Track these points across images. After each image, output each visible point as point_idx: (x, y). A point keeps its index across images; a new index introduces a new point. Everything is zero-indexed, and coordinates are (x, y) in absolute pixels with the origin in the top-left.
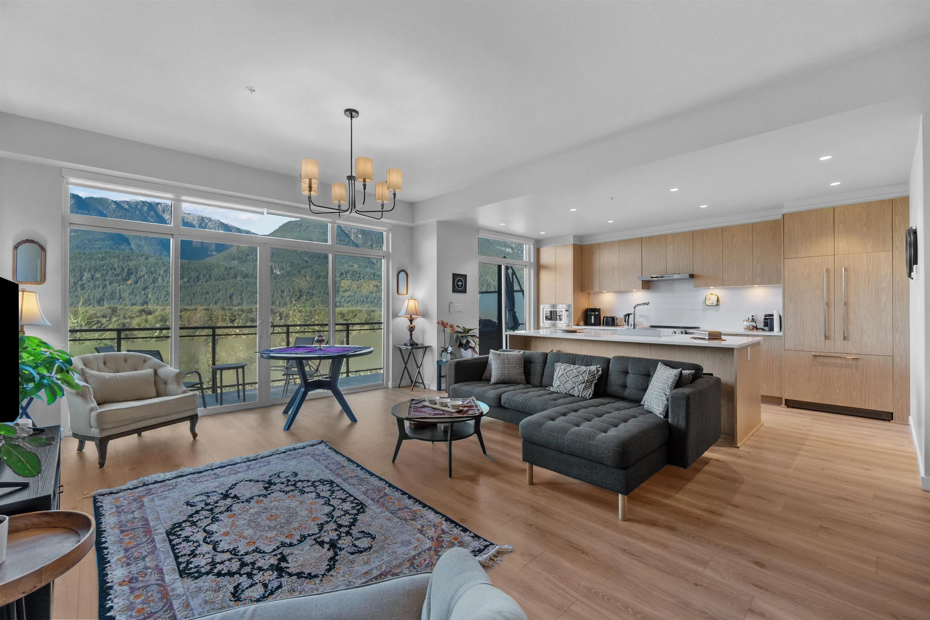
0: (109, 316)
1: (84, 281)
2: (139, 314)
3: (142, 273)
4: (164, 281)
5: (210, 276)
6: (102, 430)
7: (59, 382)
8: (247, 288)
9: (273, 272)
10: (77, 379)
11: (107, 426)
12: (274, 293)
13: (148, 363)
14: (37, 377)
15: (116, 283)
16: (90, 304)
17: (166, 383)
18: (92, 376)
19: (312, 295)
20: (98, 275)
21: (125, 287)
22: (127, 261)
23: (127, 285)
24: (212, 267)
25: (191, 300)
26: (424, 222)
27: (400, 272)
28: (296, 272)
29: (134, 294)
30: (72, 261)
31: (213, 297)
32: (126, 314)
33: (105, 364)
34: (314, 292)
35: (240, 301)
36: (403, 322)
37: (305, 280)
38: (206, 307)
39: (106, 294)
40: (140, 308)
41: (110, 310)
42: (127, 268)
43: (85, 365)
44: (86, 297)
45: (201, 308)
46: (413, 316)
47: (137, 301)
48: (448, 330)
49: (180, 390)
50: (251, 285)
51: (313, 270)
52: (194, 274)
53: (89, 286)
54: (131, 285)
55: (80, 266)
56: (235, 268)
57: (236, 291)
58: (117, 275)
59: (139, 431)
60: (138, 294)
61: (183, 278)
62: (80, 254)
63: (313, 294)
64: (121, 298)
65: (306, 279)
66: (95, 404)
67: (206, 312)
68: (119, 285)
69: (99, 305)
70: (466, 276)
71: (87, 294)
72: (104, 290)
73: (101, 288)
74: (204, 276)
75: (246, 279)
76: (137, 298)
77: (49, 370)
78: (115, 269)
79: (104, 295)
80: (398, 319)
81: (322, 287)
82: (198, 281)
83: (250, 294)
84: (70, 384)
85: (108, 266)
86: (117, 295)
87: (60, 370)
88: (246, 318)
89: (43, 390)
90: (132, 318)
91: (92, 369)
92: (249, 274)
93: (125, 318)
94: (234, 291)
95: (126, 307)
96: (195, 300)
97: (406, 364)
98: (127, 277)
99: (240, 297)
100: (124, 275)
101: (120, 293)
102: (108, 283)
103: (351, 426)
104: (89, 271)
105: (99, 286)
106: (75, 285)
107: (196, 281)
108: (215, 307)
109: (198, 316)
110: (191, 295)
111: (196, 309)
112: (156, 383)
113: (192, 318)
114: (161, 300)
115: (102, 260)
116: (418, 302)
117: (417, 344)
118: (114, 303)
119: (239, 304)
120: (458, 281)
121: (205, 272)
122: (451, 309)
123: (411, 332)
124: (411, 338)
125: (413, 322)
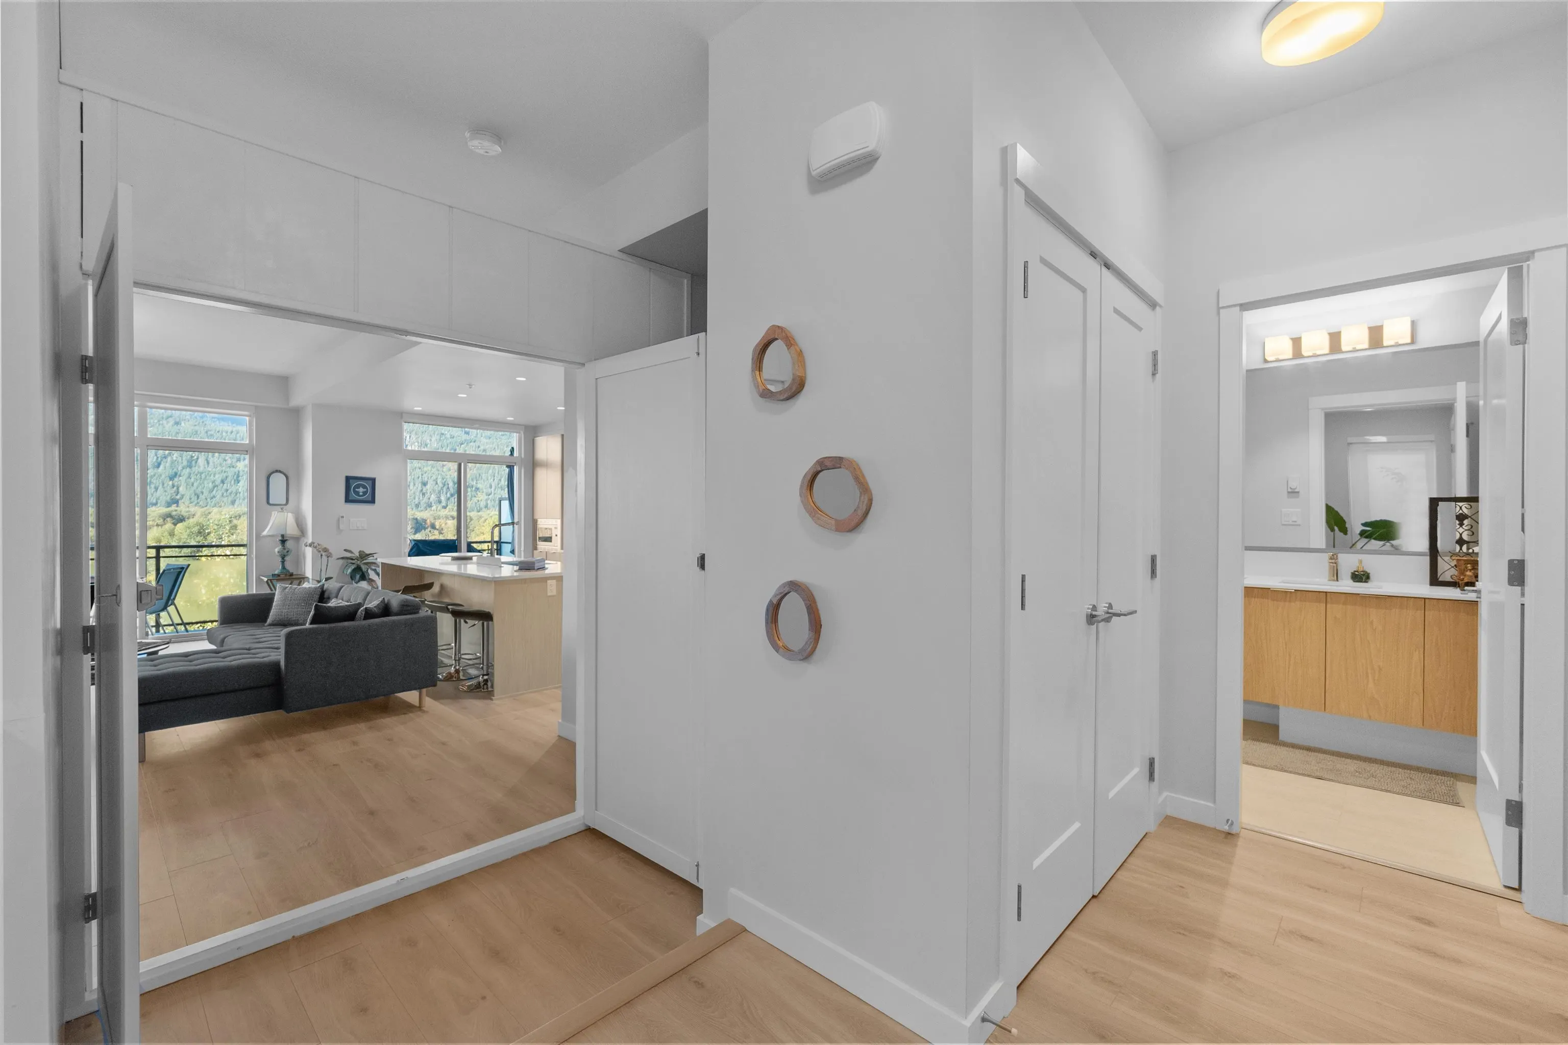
26: (296, 404)
27: (272, 473)
46: (286, 536)
70: (374, 479)
116: (293, 515)
122: (341, 527)
123: (283, 558)
124: (284, 567)
125: (286, 543)
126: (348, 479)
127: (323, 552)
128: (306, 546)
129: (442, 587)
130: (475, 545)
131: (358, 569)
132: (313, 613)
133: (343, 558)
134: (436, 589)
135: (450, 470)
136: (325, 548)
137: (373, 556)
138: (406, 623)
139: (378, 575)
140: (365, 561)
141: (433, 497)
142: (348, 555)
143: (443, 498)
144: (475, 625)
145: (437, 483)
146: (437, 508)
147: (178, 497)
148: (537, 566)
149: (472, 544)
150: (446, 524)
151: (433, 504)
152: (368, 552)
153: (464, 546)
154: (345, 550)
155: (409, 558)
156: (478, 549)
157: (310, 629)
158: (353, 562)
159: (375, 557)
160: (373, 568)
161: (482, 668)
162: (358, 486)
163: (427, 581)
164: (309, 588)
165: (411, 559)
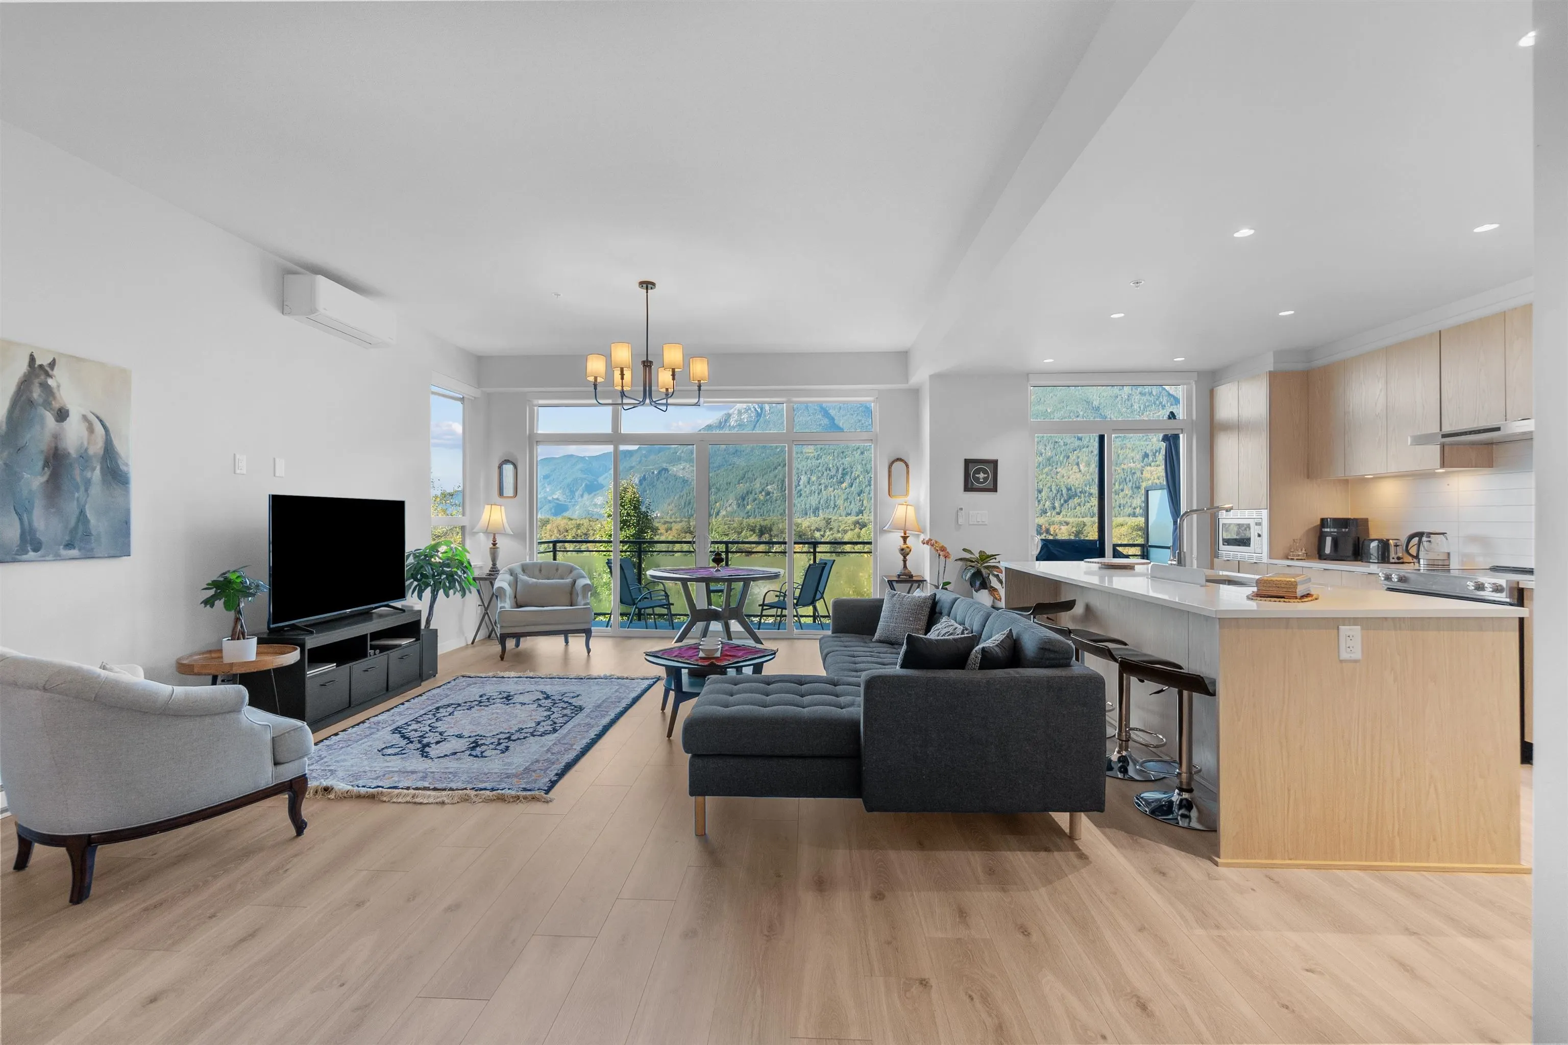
2: (852, 527)
15: (831, 487)
22: (842, 458)
23: (842, 489)
26: (915, 380)
27: (893, 462)
29: (849, 501)
36: (893, 540)
37: (1077, 470)
46: (908, 532)
58: (832, 477)
64: (835, 506)
68: (834, 490)
70: (996, 462)
72: (820, 496)
73: (816, 494)
76: (852, 506)
78: (830, 470)
80: (888, 536)
90: (845, 532)
93: (838, 531)
98: (842, 479)
101: (835, 500)
102: (823, 487)
104: (806, 473)
116: (914, 508)
117: (912, 576)
122: (960, 521)
123: (905, 557)
124: (905, 566)
125: (908, 540)
126: (968, 463)
127: (940, 551)
128: (924, 544)
129: (1088, 608)
130: (1120, 549)
131: (978, 574)
132: (905, 648)
133: (961, 559)
134: (1079, 609)
135: (1063, 477)
136: (942, 547)
137: (995, 559)
138: (1049, 683)
139: (1001, 582)
140: (986, 564)
141: (1048, 504)
142: (968, 556)
143: (1057, 505)
144: (1162, 691)
145: (1051, 490)
146: (1051, 514)
147: (863, 509)
148: (1300, 590)
149: (1118, 548)
150: (1060, 529)
151: (1048, 510)
152: (989, 553)
153: (1108, 550)
154: (964, 550)
155: (1038, 562)
156: (1125, 553)
157: (898, 678)
158: (973, 564)
159: (997, 561)
160: (996, 573)
161: (1179, 774)
162: (978, 471)
163: (1064, 598)
164: (919, 597)
165: (1040, 565)
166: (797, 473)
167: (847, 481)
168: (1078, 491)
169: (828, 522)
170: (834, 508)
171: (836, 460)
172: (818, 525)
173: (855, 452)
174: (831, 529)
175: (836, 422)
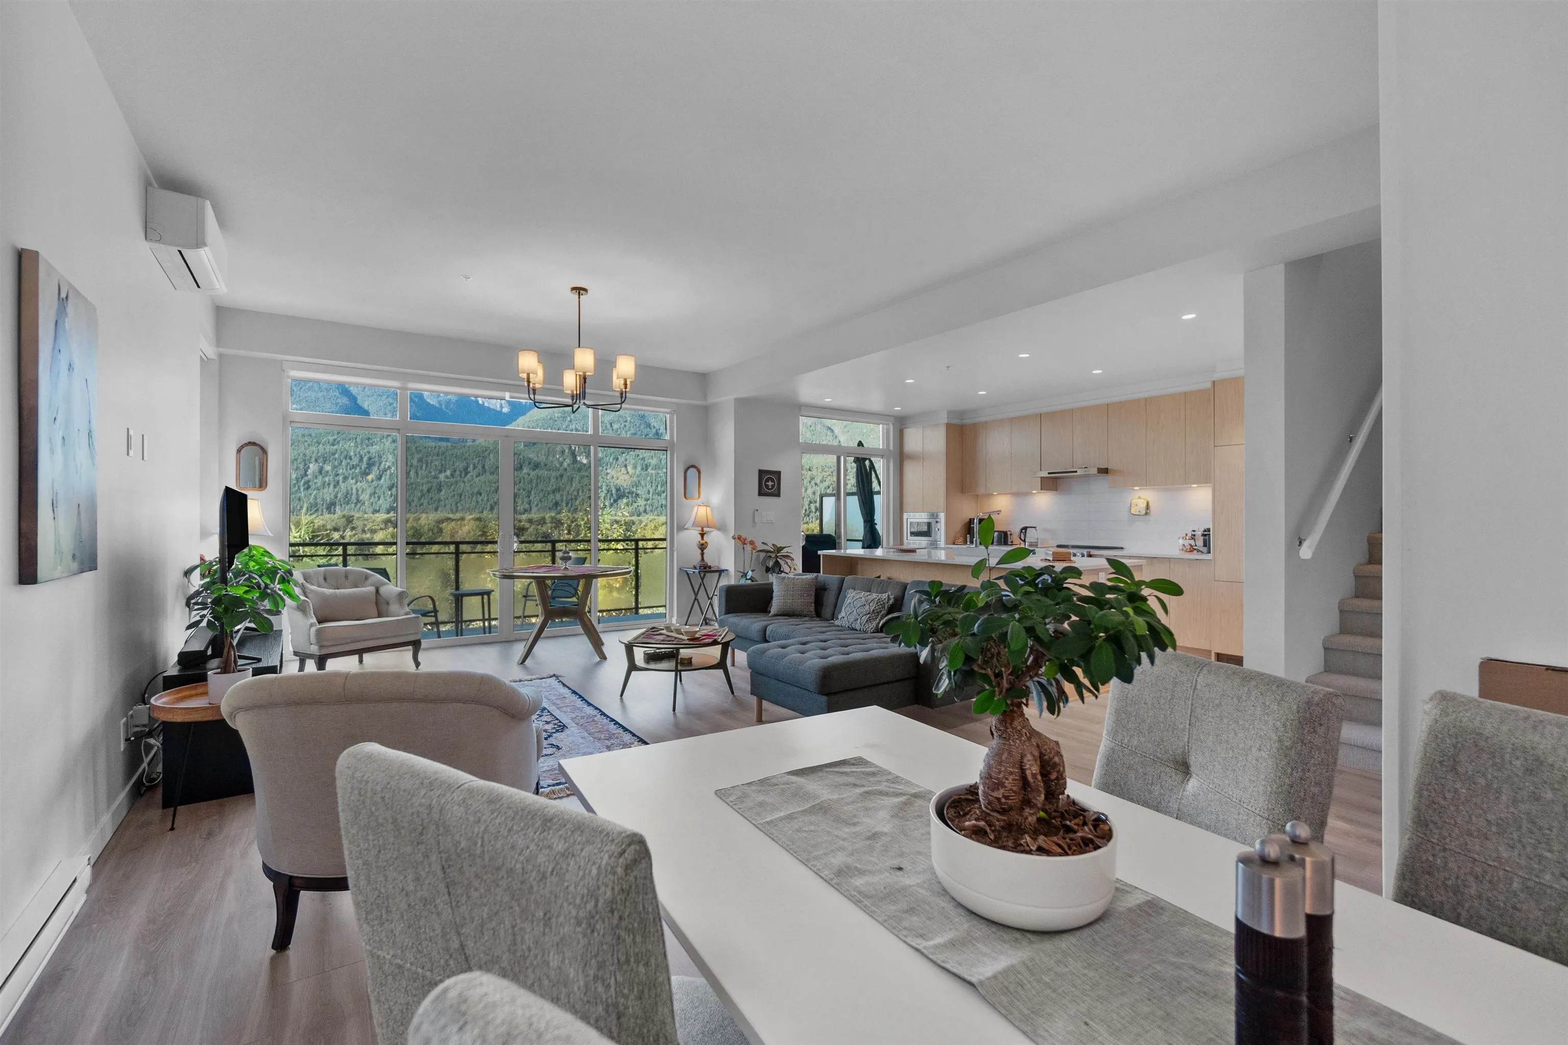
0: (342, 529)
1: (310, 477)
2: (383, 526)
3: (388, 464)
4: (417, 475)
5: (483, 467)
6: (321, 647)
7: (281, 593)
8: (537, 484)
9: (576, 461)
10: (297, 591)
11: (325, 643)
12: (578, 493)
13: (371, 580)
14: (263, 585)
15: (352, 479)
16: (316, 511)
17: (388, 603)
18: (312, 591)
19: (636, 497)
20: (328, 468)
21: (363, 485)
22: (367, 446)
23: (368, 481)
24: (487, 453)
25: (457, 503)
26: (718, 400)
27: (688, 468)
28: (611, 460)
29: (376, 496)
30: (293, 446)
31: (488, 500)
32: (365, 525)
33: (325, 579)
34: (639, 492)
35: (527, 506)
36: (692, 536)
37: (625, 472)
38: (477, 516)
39: (339, 495)
40: (385, 516)
41: (344, 519)
42: (368, 456)
43: (305, 579)
44: (312, 500)
45: (471, 517)
46: (705, 529)
47: (380, 507)
48: (748, 548)
49: (403, 612)
50: (544, 481)
51: (638, 456)
52: (460, 465)
53: (316, 483)
54: (372, 481)
55: (305, 455)
56: (519, 455)
57: (522, 490)
58: (354, 467)
59: (360, 652)
60: (382, 496)
61: (445, 471)
62: (303, 436)
63: (637, 495)
64: (358, 501)
65: (627, 469)
66: (314, 620)
67: (477, 523)
68: (356, 482)
69: (330, 513)
70: (779, 473)
71: (313, 496)
72: (336, 490)
73: (332, 486)
74: (475, 468)
75: (537, 471)
76: (381, 501)
77: (273, 581)
78: (350, 458)
79: (336, 497)
80: (684, 534)
81: (652, 483)
82: (466, 474)
83: (541, 495)
84: (291, 596)
85: (342, 453)
86: (354, 497)
87: (283, 580)
88: (535, 532)
89: (267, 601)
90: (373, 531)
91: (313, 584)
92: (540, 463)
93: (364, 531)
94: (519, 490)
95: (366, 515)
96: (462, 505)
97: (696, 594)
98: (367, 470)
99: (526, 500)
100: (363, 468)
101: (357, 494)
102: (341, 478)
103: (598, 663)
104: (316, 461)
105: (329, 484)
106: (297, 481)
107: (463, 476)
108: (490, 516)
109: (466, 529)
110: (456, 497)
111: (463, 519)
112: (377, 603)
113: (458, 532)
114: (414, 504)
115: (333, 445)
116: (712, 510)
117: (710, 567)
118: (350, 510)
119: (526, 511)
120: (767, 480)
121: (476, 461)
122: (757, 519)
123: (702, 551)
124: (703, 559)
125: (705, 537)
126: (762, 473)
127: (748, 545)
137: (783, 550)
142: (767, 548)
152: (780, 545)
154: (764, 544)
158: (771, 555)
166: (304, 461)
167: (374, 473)
168: (627, 491)
169: (349, 520)
170: (356, 504)
171: (360, 447)
172: (336, 523)
173: (385, 440)
174: (353, 529)
175: (358, 402)
